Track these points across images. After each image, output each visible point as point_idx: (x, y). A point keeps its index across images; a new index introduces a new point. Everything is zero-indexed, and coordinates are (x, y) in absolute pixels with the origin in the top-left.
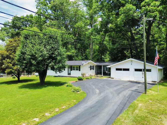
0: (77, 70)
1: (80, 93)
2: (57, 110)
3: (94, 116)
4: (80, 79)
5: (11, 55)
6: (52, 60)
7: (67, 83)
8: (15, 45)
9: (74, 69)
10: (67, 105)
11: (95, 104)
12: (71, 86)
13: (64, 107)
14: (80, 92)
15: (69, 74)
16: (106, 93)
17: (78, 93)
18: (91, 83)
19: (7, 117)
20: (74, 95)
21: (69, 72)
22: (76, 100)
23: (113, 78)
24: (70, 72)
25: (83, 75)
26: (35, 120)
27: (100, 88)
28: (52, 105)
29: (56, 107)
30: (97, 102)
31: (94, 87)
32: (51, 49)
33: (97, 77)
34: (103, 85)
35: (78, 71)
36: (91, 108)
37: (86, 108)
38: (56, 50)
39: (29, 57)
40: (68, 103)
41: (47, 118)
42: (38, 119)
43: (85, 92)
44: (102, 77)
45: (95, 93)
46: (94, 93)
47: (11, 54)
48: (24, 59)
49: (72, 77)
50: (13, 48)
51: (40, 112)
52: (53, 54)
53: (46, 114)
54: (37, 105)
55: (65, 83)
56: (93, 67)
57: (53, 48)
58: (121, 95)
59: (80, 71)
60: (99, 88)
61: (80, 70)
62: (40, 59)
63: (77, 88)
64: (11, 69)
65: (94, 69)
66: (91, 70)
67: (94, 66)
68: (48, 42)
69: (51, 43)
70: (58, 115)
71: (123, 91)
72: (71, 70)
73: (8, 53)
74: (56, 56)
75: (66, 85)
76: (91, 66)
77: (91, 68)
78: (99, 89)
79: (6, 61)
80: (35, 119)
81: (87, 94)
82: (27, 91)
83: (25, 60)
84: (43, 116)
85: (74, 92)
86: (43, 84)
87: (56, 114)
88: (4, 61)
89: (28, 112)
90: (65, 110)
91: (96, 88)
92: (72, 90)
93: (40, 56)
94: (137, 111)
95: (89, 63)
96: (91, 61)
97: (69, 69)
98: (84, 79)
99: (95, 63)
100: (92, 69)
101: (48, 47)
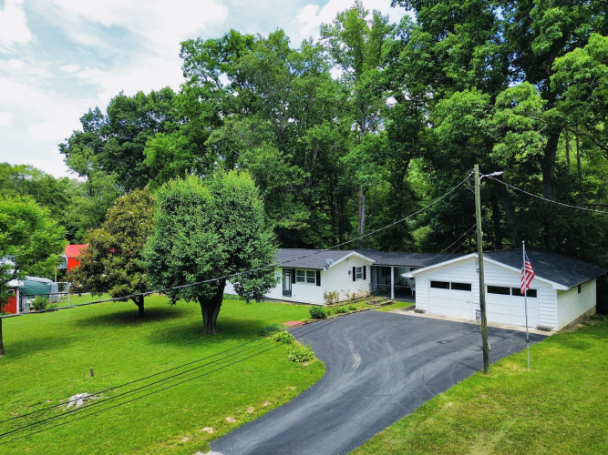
0: (310, 281)
1: (310, 365)
2: (251, 410)
3: (331, 428)
4: (318, 315)
5: (123, 245)
6: (238, 267)
7: (278, 330)
8: (133, 216)
9: (301, 280)
10: (273, 400)
11: (339, 399)
12: (288, 342)
13: (266, 405)
14: (311, 362)
15: (287, 293)
16: (377, 367)
17: (306, 364)
18: (347, 329)
19: (149, 423)
20: (293, 371)
21: (287, 288)
22: (297, 385)
23: (421, 312)
24: (290, 287)
25: (329, 297)
26: (206, 432)
27: (368, 349)
28: (239, 397)
29: (248, 404)
30: (345, 394)
31: (351, 347)
32: (234, 237)
33: (373, 307)
34: (380, 340)
35: (313, 286)
36: (328, 409)
37: (317, 408)
38: (247, 240)
39: (180, 263)
40: (278, 394)
41: (231, 428)
42: (211, 428)
43: (323, 363)
44: (389, 303)
45: (349, 368)
46: (346, 365)
47: (123, 241)
48: (165, 268)
49: (296, 303)
50: (127, 222)
51: (214, 414)
52: (239, 250)
53: (228, 419)
54: (205, 395)
55: (273, 329)
56: (362, 272)
57: (239, 234)
58: (414, 376)
59: (318, 287)
60: (365, 351)
61: (319, 284)
62: (207, 268)
63: (303, 349)
64: (124, 286)
65: (365, 278)
66: (354, 280)
67: (365, 267)
68: (227, 218)
69: (234, 220)
70: (253, 422)
71: (427, 361)
72: (294, 282)
73: (114, 240)
74: (249, 258)
75: (277, 335)
76: (354, 268)
77: (356, 274)
78: (363, 353)
79: (111, 261)
80: (206, 429)
81: (328, 369)
82: (174, 355)
83: (167, 271)
84: (222, 422)
85: (294, 360)
86: (211, 329)
87: (248, 419)
88: (105, 261)
89: (188, 413)
90: (268, 411)
91: (356, 347)
92: (290, 356)
93: (208, 262)
94: (430, 421)
95: (348, 259)
96: (354, 253)
97: (287, 278)
98: (329, 314)
99: (368, 259)
100: (359, 276)
101: (227, 233)
